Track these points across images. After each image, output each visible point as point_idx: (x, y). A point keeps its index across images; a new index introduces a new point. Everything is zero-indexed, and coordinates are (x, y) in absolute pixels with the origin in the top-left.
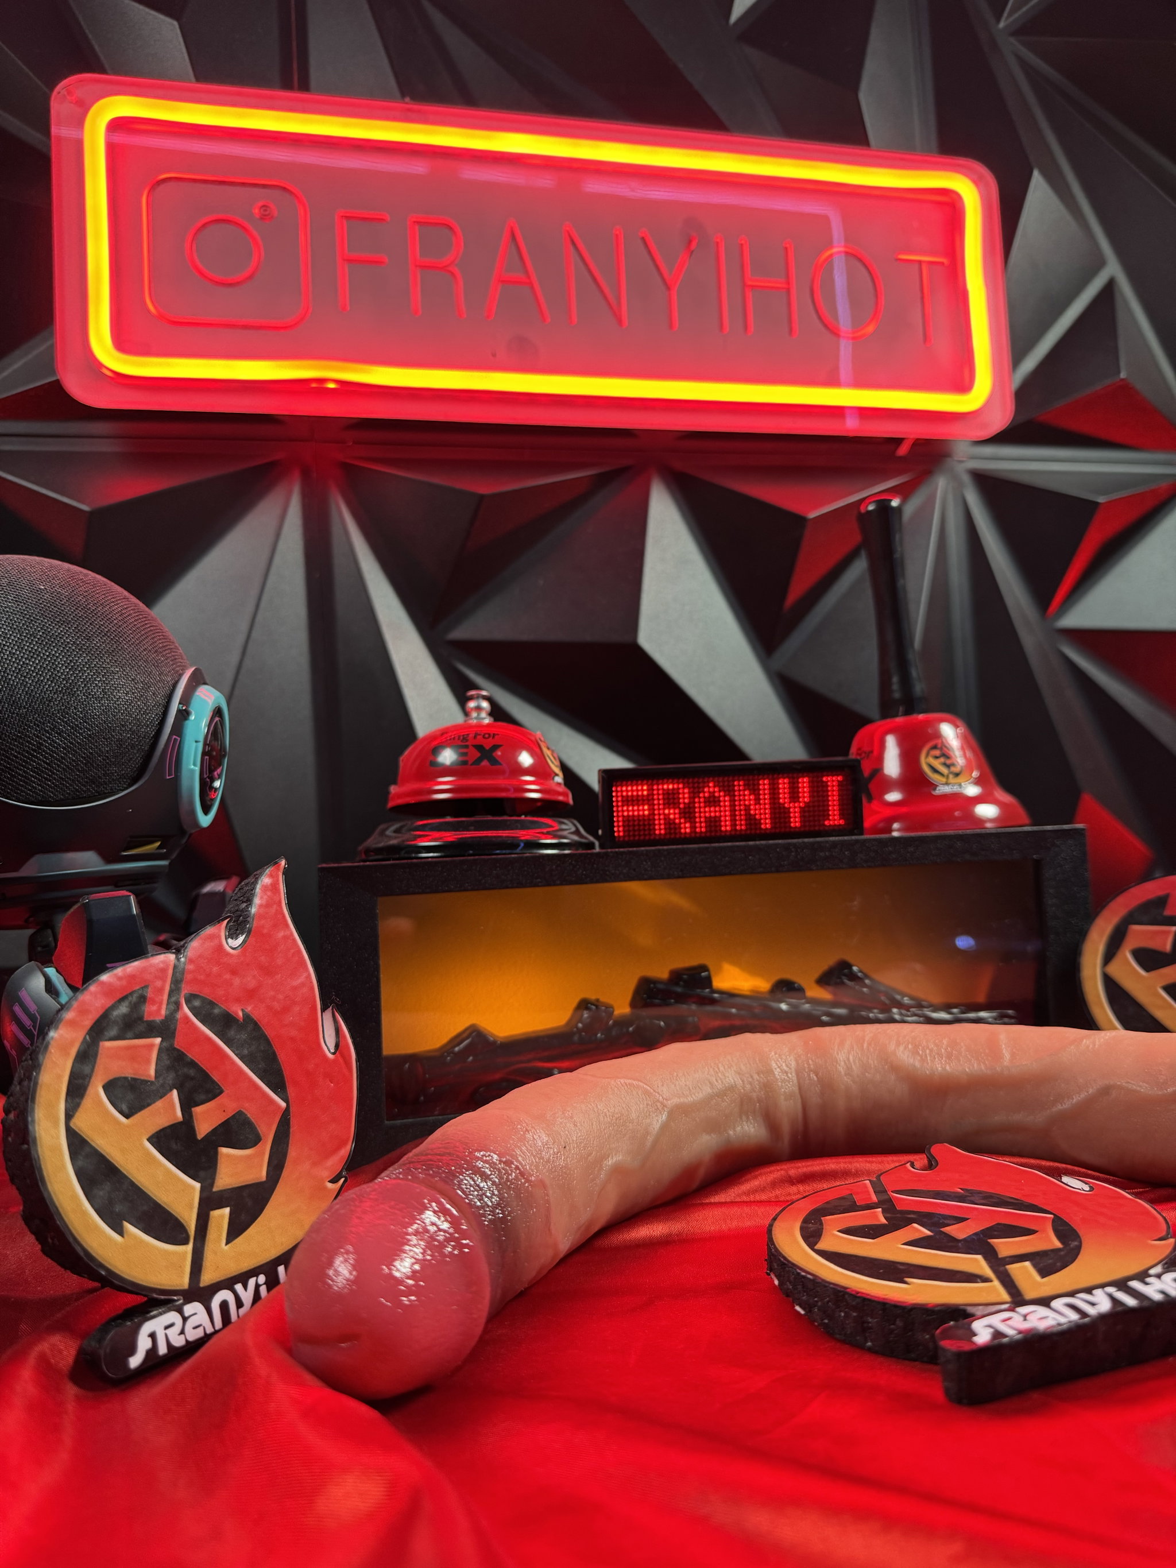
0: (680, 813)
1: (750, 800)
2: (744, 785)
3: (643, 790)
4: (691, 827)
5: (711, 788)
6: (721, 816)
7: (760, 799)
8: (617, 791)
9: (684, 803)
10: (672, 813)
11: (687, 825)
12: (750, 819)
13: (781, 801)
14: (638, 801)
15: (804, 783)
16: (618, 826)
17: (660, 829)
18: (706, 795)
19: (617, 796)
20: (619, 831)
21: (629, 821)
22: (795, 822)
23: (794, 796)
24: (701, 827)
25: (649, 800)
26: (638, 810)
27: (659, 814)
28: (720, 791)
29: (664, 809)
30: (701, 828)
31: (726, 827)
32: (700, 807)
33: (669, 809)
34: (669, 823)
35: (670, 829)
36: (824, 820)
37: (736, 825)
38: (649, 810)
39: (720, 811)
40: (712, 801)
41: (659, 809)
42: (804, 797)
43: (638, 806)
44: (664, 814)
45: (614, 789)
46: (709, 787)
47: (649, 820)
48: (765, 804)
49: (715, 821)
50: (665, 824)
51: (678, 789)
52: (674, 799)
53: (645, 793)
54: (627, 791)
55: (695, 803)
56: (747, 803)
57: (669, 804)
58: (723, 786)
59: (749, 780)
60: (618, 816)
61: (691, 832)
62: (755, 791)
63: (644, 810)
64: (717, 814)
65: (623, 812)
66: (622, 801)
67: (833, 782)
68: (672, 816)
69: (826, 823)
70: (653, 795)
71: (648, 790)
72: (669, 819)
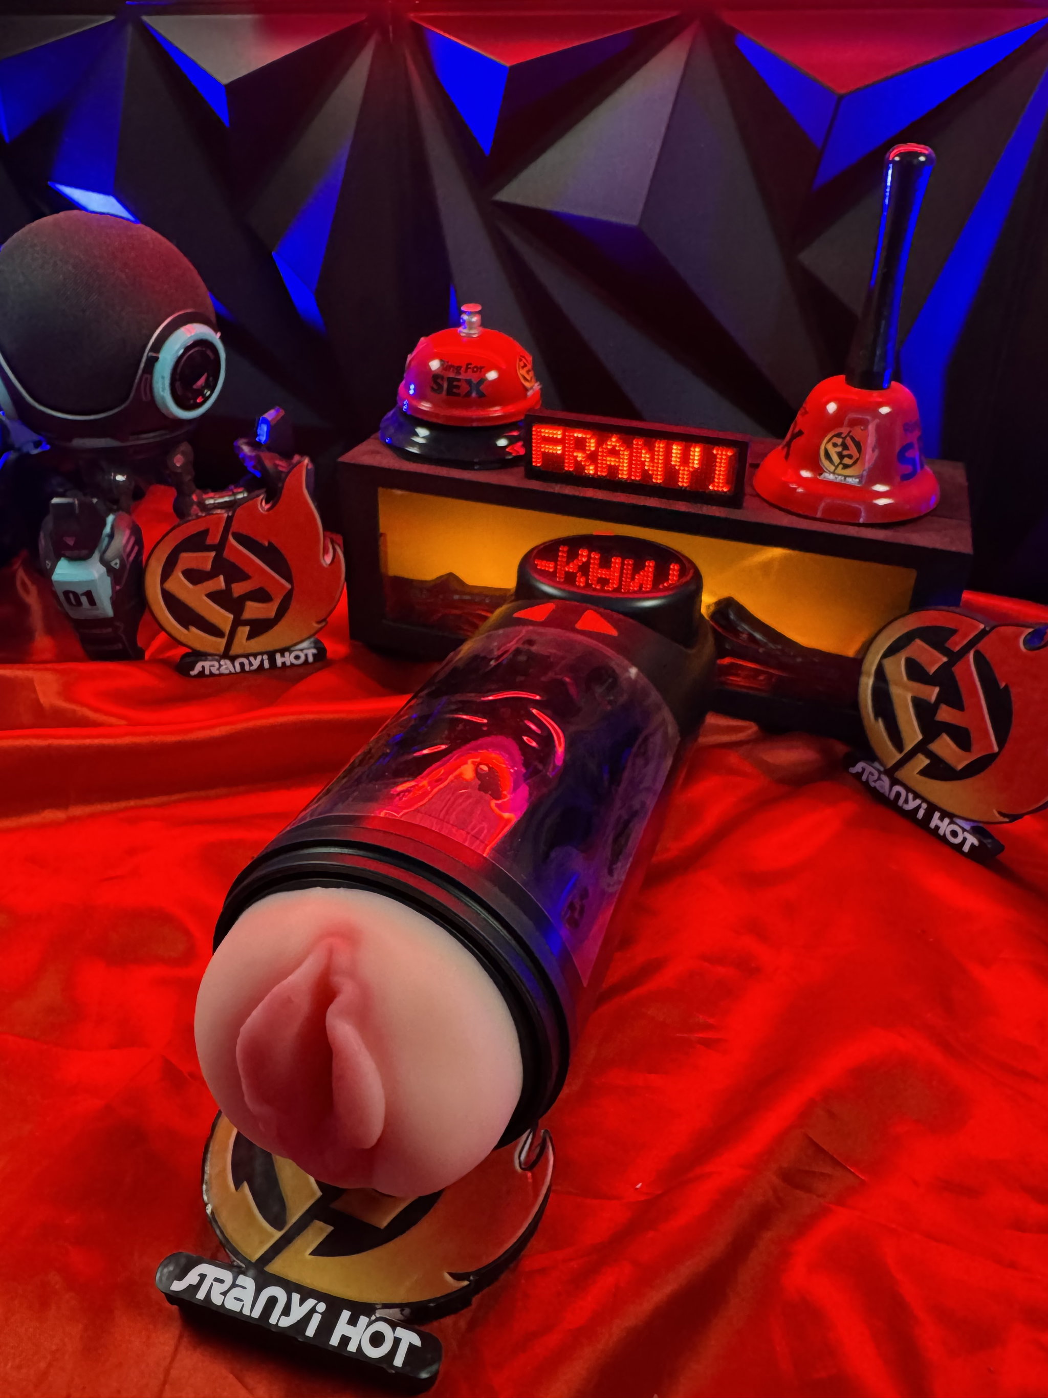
0: (586, 457)
1: (645, 457)
2: (641, 445)
3: (557, 434)
4: (594, 470)
5: (613, 441)
6: (619, 466)
7: (654, 459)
8: (536, 431)
10: (580, 456)
11: (591, 468)
12: (644, 473)
13: (673, 463)
14: (553, 441)
16: (537, 458)
17: (569, 466)
18: (609, 447)
19: (536, 435)
20: (537, 463)
21: (544, 455)
22: (683, 481)
23: (685, 461)
24: (602, 471)
25: (562, 442)
26: (553, 449)
27: (569, 455)
28: (620, 446)
29: (573, 452)
31: (623, 475)
32: (602, 456)
34: (578, 464)
35: (578, 468)
36: (709, 485)
37: (632, 475)
38: (561, 450)
39: (619, 462)
40: (614, 452)
41: (569, 451)
42: (693, 463)
43: (553, 446)
44: (572, 456)
45: (534, 429)
47: (561, 458)
48: (658, 463)
49: (615, 469)
50: (573, 463)
51: (585, 438)
52: (582, 445)
53: (559, 436)
54: (544, 432)
55: (599, 451)
56: (643, 459)
57: (578, 449)
58: (624, 443)
59: (646, 442)
60: (537, 450)
61: (594, 474)
62: (651, 451)
63: (557, 449)
64: (617, 464)
65: (539, 448)
66: (541, 439)
67: (723, 455)
69: (711, 487)
70: (566, 439)
71: (561, 434)
72: (578, 460)
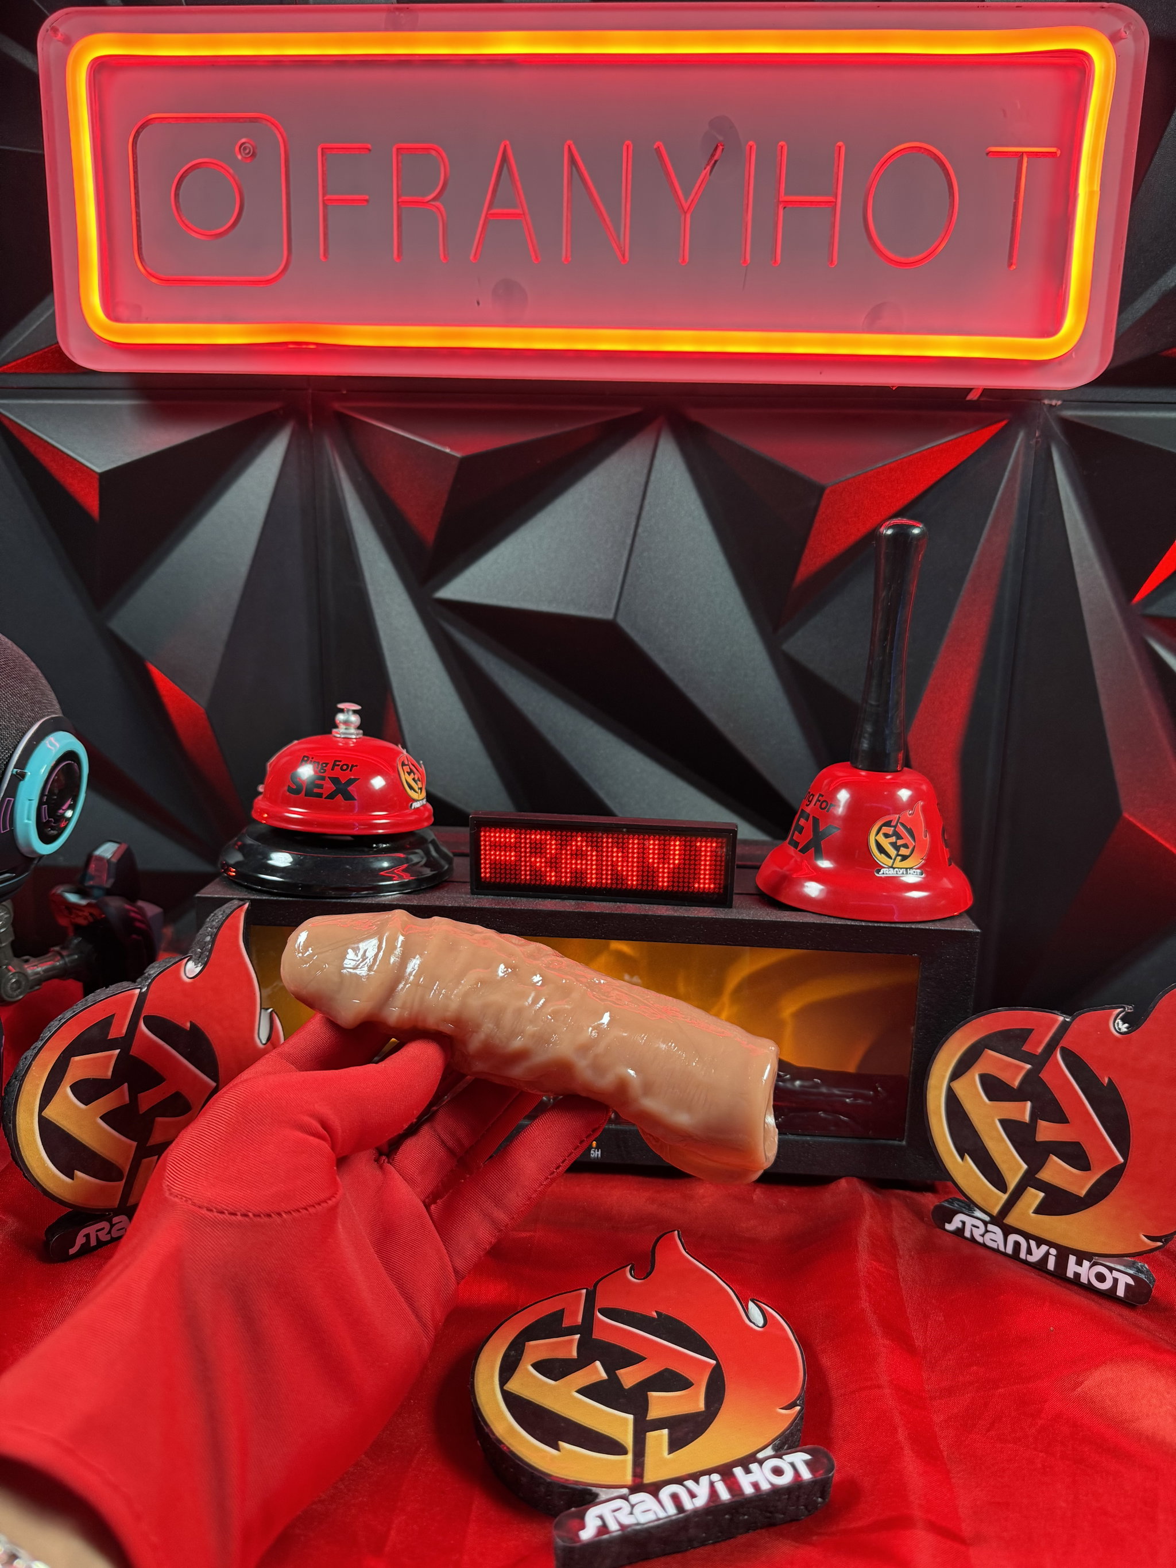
0: (546, 862)
1: (617, 857)
2: (612, 842)
3: (510, 838)
4: (556, 876)
5: (579, 841)
6: (587, 869)
7: (628, 857)
8: (485, 836)
9: (550, 853)
10: (538, 862)
11: (553, 874)
12: (617, 875)
13: (651, 861)
14: (506, 847)
15: (676, 846)
16: (485, 868)
17: (526, 875)
18: (574, 848)
19: (485, 841)
20: (485, 873)
21: (495, 863)
22: (663, 882)
23: (664, 856)
24: (566, 877)
25: (516, 847)
26: (506, 856)
27: (526, 861)
28: (587, 846)
29: (530, 857)
30: (566, 879)
31: (592, 880)
32: (566, 859)
33: (536, 858)
34: (535, 872)
35: (536, 876)
36: (694, 883)
37: (602, 879)
38: (515, 856)
39: (587, 865)
40: (579, 854)
41: (526, 857)
42: (674, 859)
43: (506, 851)
44: (530, 860)
45: (482, 834)
46: (578, 841)
47: (516, 865)
48: (633, 862)
49: (582, 873)
50: (531, 871)
51: (546, 838)
52: (541, 849)
53: (512, 840)
54: (495, 837)
55: (562, 854)
56: (614, 859)
57: (535, 852)
58: (592, 841)
59: (618, 838)
60: (485, 859)
61: (556, 882)
62: (623, 847)
63: (511, 856)
64: (584, 867)
65: (488, 856)
66: (490, 845)
67: (706, 848)
68: (538, 864)
69: (696, 885)
70: (521, 843)
71: (515, 838)
72: (536, 866)
